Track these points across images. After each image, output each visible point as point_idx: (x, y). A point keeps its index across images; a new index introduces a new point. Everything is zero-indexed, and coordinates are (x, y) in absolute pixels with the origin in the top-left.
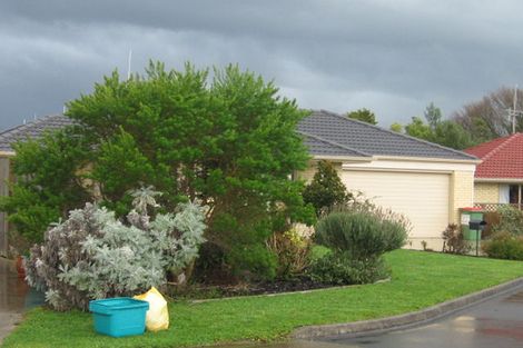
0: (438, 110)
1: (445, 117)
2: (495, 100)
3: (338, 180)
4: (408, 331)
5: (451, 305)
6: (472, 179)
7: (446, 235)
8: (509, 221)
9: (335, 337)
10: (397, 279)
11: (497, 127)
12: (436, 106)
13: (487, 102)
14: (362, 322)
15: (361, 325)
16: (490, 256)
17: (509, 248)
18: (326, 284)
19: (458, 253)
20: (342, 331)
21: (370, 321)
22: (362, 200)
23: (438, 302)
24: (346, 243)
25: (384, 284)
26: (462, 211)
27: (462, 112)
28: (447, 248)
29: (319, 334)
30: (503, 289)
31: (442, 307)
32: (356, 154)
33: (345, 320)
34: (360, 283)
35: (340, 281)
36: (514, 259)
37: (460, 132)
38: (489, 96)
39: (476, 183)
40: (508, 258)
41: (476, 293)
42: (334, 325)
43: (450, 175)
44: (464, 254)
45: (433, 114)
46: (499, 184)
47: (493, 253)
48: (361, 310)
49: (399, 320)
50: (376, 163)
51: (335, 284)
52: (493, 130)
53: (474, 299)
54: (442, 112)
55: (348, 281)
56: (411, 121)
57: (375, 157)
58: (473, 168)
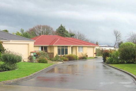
0: (23, 30)
1: (25, 31)
2: (36, 28)
3: (2, 46)
4: (27, 81)
5: (35, 74)
6: (33, 45)
7: (28, 58)
8: (42, 54)
9: (10, 83)
10: (20, 69)
11: (36, 33)
12: (23, 29)
13: (34, 28)
14: (16, 79)
15: (15, 80)
16: (39, 62)
17: (43, 60)
18: (4, 71)
19: (31, 62)
20: (11, 82)
21: (18, 79)
22: (8, 50)
23: (32, 74)
24: (8, 61)
25: (18, 70)
26: (31, 52)
27: (28, 30)
28: (29, 61)
29: (6, 83)
30: (45, 70)
31: (33, 75)
32: (6, 40)
33: (12, 79)
34: (12, 70)
35: (7, 70)
36: (45, 63)
37: (29, 35)
38: (34, 27)
39: (34, 46)
40: (43, 63)
41: (39, 71)
42: (9, 80)
43: (28, 44)
44: (33, 62)
45: (22, 31)
46: (39, 46)
47: (40, 62)
48: (15, 76)
49: (24, 78)
50: (11, 42)
51: (6, 70)
52: (35, 34)
53: (39, 73)
54: (24, 30)
55: (9, 70)
56: (17, 32)
57: (11, 40)
58: (33, 43)
